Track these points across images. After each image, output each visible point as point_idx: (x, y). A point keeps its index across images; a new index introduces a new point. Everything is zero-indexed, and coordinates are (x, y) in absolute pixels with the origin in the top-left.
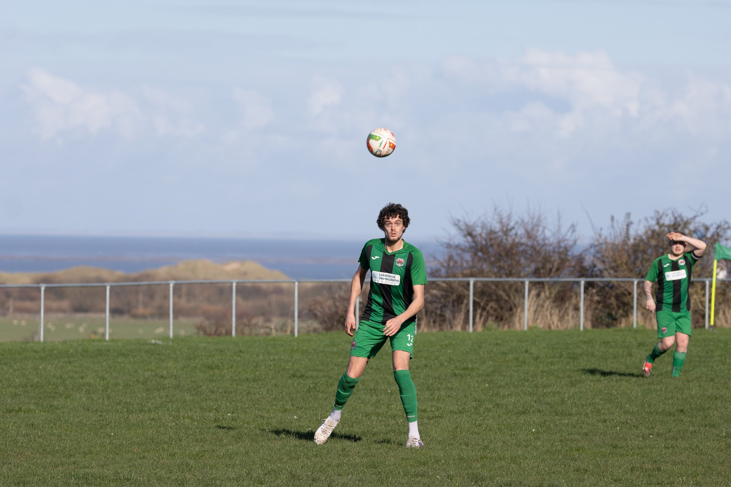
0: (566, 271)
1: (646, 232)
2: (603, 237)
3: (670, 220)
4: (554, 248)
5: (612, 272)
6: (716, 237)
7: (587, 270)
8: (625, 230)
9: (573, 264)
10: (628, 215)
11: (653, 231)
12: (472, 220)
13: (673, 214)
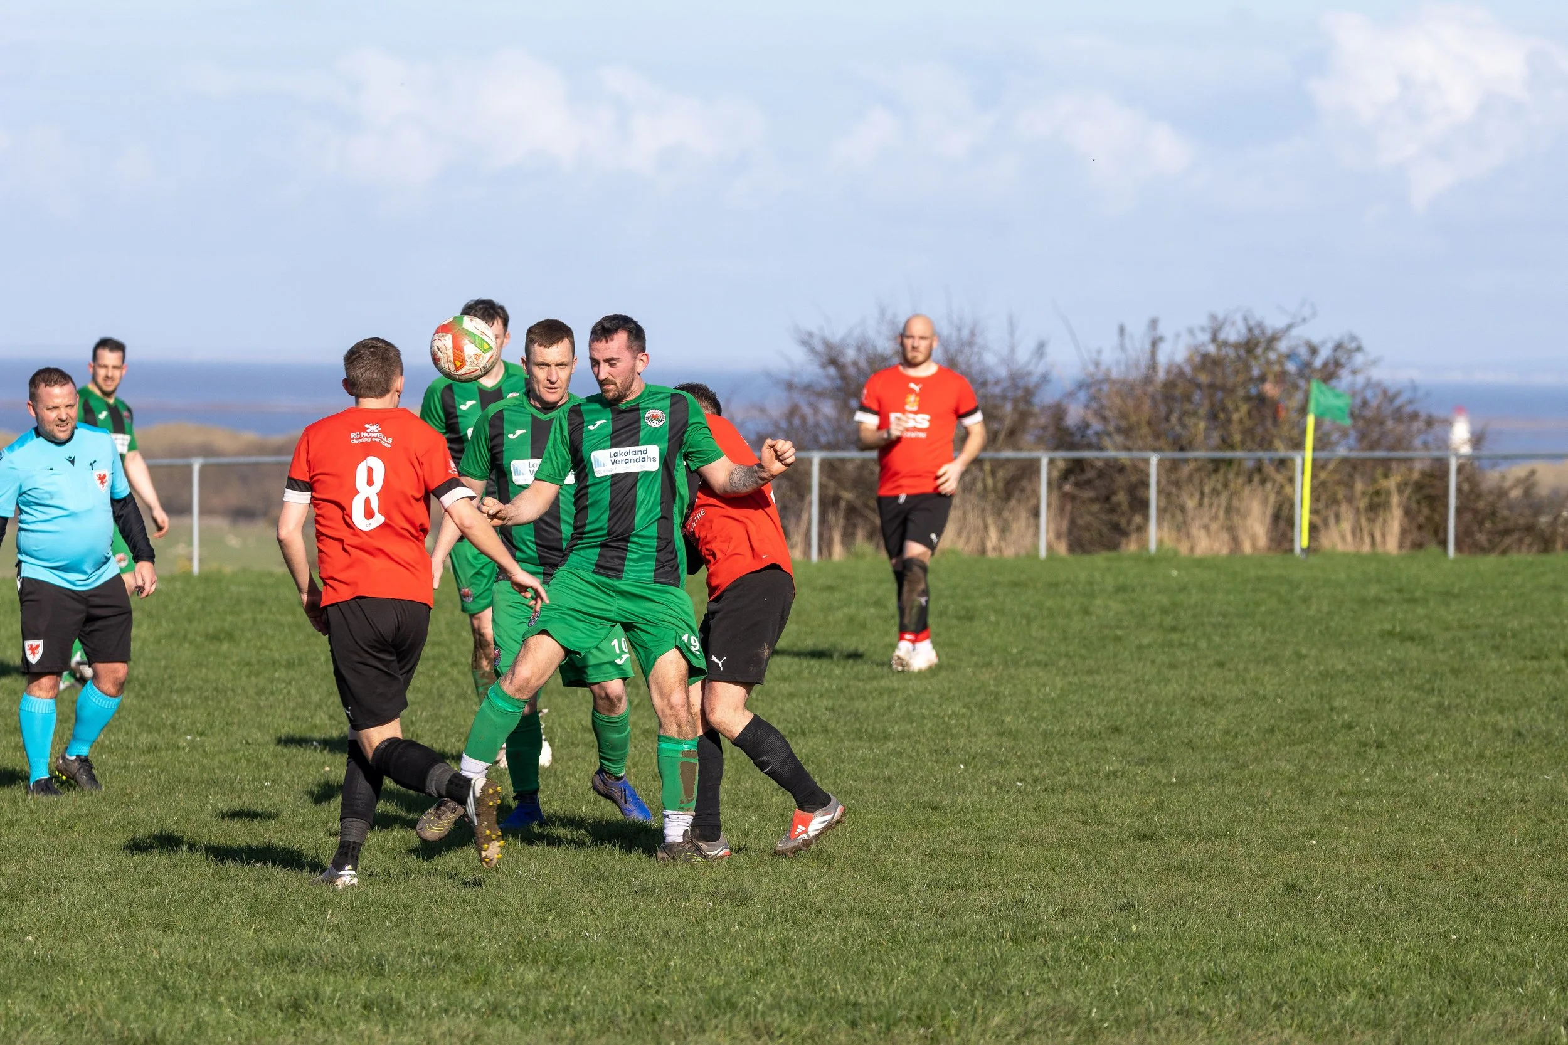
0: (1028, 438)
1: (1189, 360)
2: (1103, 368)
3: (1239, 332)
4: (1004, 390)
5: (1119, 439)
6: (1331, 367)
7: (1072, 435)
8: (1148, 355)
9: (1043, 421)
10: (1154, 323)
11: (1205, 356)
12: (837, 333)
13: (1245, 319)
